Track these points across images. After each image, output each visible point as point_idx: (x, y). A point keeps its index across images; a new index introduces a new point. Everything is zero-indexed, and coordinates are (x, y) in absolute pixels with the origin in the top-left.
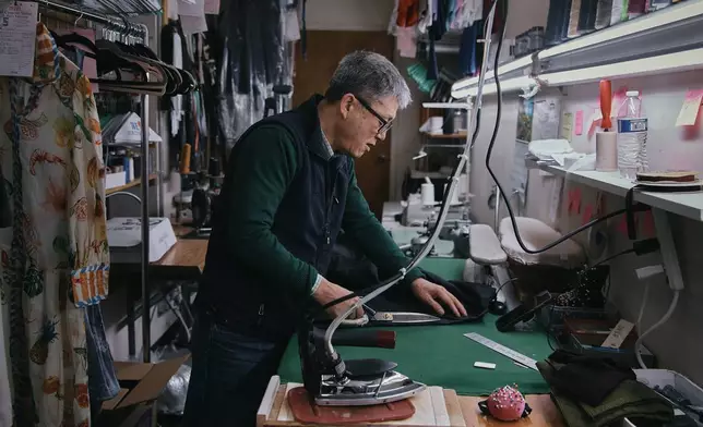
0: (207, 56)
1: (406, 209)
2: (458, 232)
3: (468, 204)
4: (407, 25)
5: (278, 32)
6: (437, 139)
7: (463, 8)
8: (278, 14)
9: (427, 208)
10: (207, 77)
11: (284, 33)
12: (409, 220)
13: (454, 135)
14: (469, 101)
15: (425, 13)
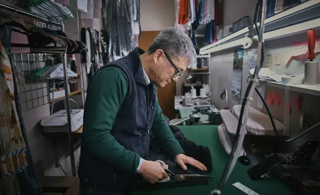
0: (102, 41)
1: (184, 99)
2: (210, 111)
3: (210, 97)
4: (182, 24)
5: (131, 31)
6: (195, 71)
7: (206, 15)
8: (130, 24)
9: (193, 99)
10: (103, 49)
11: (133, 31)
12: (186, 103)
13: (202, 69)
14: (209, 54)
15: (190, 17)
